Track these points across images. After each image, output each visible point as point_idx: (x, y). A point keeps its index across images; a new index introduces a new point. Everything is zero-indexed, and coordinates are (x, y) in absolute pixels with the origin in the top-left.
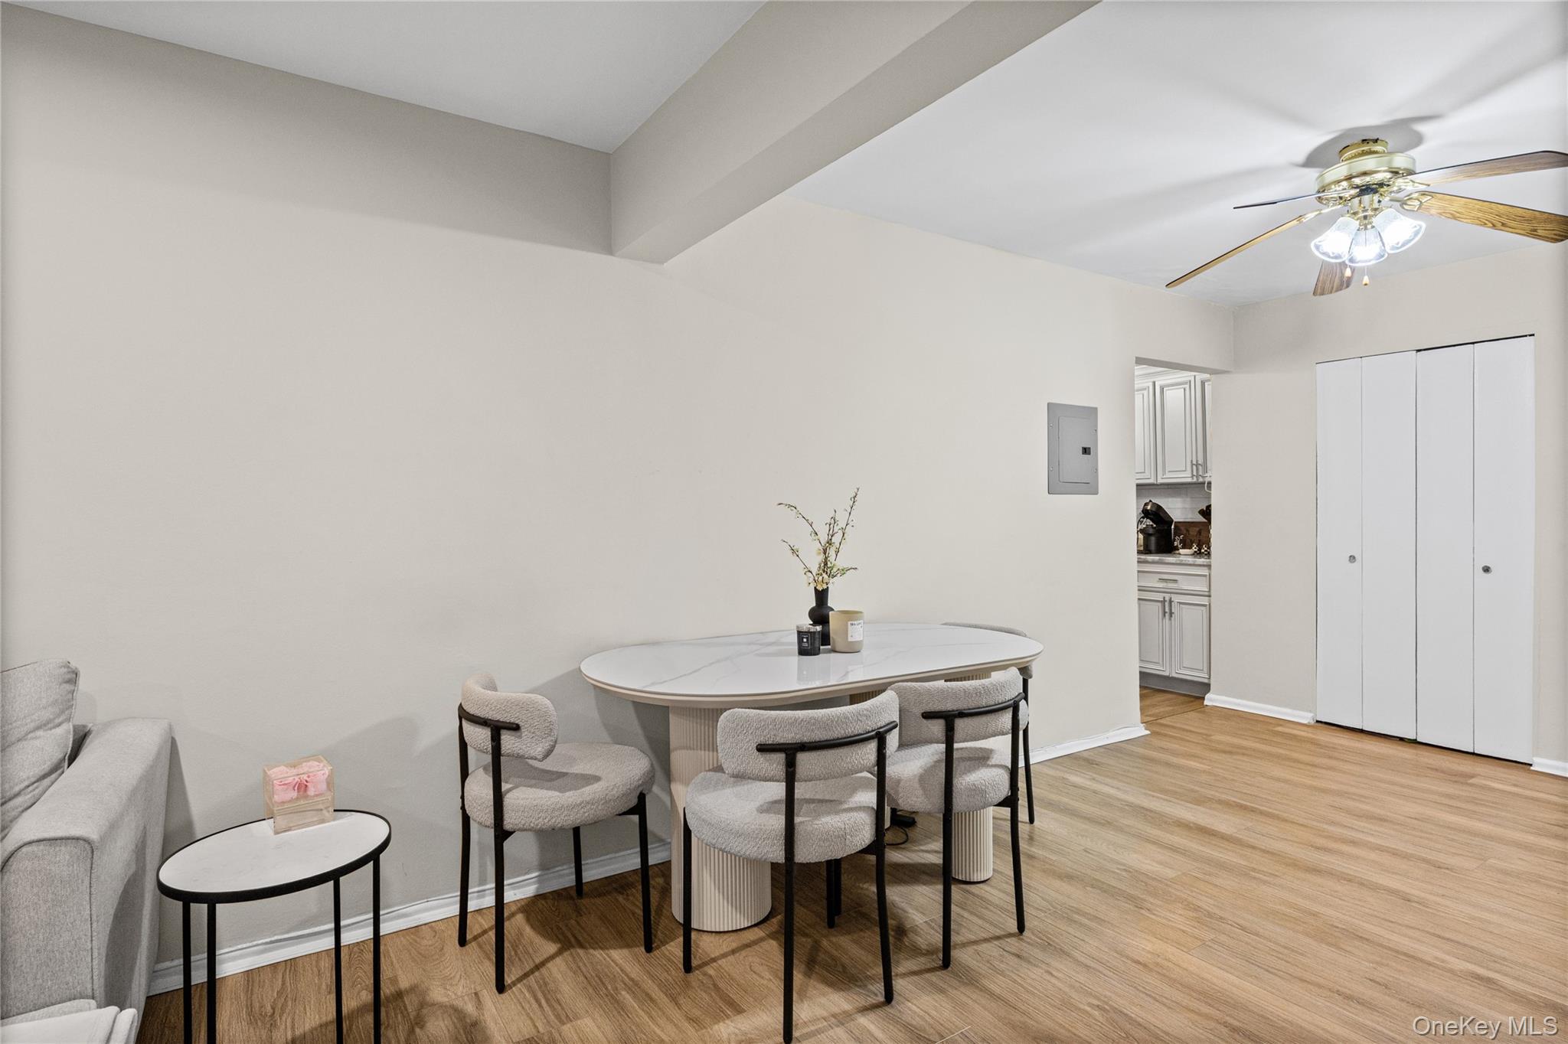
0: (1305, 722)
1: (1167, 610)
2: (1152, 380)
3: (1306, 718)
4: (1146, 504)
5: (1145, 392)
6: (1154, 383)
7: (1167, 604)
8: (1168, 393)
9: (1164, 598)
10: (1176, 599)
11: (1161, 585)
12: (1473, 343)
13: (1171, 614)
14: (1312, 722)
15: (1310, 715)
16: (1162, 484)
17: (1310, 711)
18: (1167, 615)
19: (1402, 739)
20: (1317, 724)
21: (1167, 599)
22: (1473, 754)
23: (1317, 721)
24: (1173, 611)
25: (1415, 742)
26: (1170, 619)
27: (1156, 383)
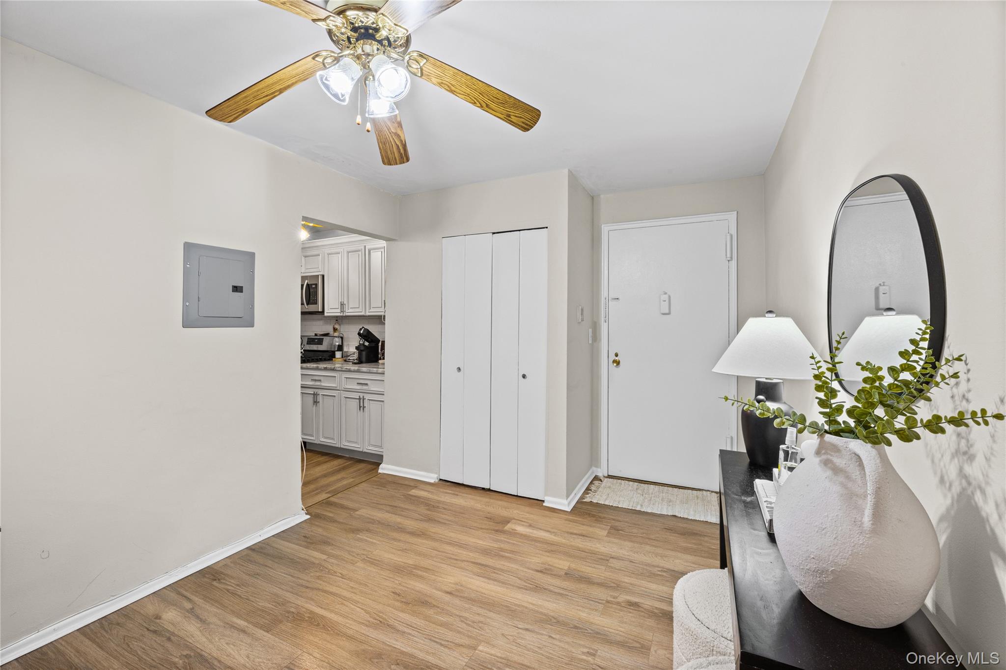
0: (432, 481)
1: (362, 405)
2: (365, 245)
3: (432, 478)
4: (361, 329)
5: (360, 253)
6: (365, 246)
7: (362, 400)
8: (373, 254)
9: (359, 396)
10: (367, 397)
11: (359, 387)
12: (520, 230)
13: (364, 407)
14: (437, 481)
15: (436, 476)
16: (369, 316)
17: (436, 473)
18: (362, 408)
19: (483, 489)
20: (441, 482)
21: (362, 397)
22: (517, 496)
23: (440, 479)
24: (365, 406)
25: (489, 490)
26: (363, 412)
27: (366, 247)
